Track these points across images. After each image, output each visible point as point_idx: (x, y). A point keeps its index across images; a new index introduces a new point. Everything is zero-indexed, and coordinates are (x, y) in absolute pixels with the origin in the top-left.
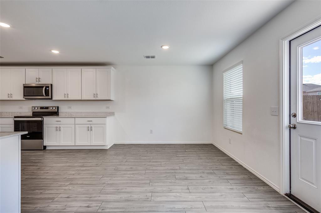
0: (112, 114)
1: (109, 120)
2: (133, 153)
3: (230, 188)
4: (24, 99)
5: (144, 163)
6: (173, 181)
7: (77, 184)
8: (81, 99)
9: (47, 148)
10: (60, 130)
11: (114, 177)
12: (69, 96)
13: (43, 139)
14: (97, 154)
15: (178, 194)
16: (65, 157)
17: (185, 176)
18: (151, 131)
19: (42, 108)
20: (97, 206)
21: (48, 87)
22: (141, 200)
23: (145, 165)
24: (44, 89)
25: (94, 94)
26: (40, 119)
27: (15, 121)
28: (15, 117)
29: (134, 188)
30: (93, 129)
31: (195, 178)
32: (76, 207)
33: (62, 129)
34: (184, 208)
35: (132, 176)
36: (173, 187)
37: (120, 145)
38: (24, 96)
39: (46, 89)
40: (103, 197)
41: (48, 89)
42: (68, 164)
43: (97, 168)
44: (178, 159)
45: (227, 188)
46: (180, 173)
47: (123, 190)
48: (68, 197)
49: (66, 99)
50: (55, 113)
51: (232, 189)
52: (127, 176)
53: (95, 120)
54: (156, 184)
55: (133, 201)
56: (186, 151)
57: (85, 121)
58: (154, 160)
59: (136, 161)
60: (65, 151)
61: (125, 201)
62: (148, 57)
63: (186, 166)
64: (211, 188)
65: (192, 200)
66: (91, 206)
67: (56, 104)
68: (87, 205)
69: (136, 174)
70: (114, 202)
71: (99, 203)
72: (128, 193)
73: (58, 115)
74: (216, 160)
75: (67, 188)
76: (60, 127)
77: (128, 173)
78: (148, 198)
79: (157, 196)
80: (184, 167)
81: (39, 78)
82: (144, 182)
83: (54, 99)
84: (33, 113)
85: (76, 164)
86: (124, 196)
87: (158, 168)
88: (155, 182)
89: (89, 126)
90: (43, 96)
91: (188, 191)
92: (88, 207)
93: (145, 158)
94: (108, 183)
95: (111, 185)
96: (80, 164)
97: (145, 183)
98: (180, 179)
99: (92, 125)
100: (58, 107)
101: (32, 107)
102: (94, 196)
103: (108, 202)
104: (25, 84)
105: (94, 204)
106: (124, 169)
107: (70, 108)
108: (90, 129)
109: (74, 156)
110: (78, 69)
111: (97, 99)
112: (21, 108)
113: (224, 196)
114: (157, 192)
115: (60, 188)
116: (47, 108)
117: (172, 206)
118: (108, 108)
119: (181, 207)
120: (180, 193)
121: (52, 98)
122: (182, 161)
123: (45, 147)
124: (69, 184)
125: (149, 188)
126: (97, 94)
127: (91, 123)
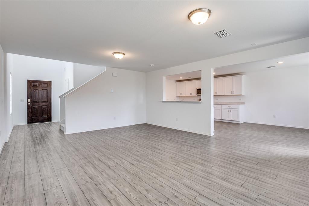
0: (243, 103)
1: (241, 107)
8: (223, 95)
30: (231, 111)
38: (197, 94)
49: (216, 95)
57: (226, 106)
62: (269, 67)
89: (229, 109)
104: (198, 88)
107: (217, 99)
108: (229, 111)
110: (222, 78)
111: (233, 94)
112: (194, 99)
118: (240, 100)
126: (233, 92)
127: (230, 108)
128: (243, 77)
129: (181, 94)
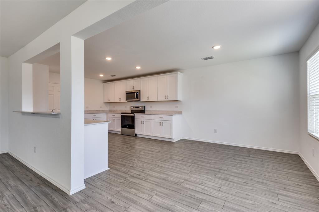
0: (180, 112)
1: (176, 119)
2: (192, 148)
3: (273, 203)
4: (126, 101)
5: (195, 158)
6: (211, 177)
7: (141, 161)
8: (157, 100)
9: (138, 136)
10: (143, 124)
11: (166, 163)
12: (150, 99)
13: (134, 129)
14: (165, 144)
15: (206, 188)
16: (144, 143)
17: (226, 177)
18: (216, 131)
19: (136, 107)
20: (144, 176)
21: (138, 92)
22: (173, 182)
23: (196, 159)
24: (136, 94)
25: (166, 96)
26: (132, 115)
27: (122, 116)
28: (122, 113)
29: (173, 173)
30: (163, 124)
31: (236, 182)
32: (133, 173)
33: (144, 123)
34: (203, 199)
35: (179, 165)
36: (207, 182)
37: (186, 141)
38: (126, 99)
39: (137, 94)
40: (150, 173)
41: (138, 94)
42: (143, 148)
43: (159, 154)
44: (233, 162)
45: (269, 202)
46: (224, 173)
47: (166, 173)
48: (132, 167)
49: (148, 100)
50: (143, 111)
51: (275, 204)
52: (175, 164)
53: (165, 117)
54: (194, 176)
55: (167, 181)
56: (251, 156)
57: (158, 117)
58: (207, 158)
59: (190, 155)
60: (145, 139)
61: (162, 179)
62: (206, 59)
63: (236, 169)
64: (247, 195)
65: (215, 196)
66: (141, 175)
67: (143, 105)
68: (139, 174)
69: (183, 164)
70: (155, 177)
71: (146, 175)
72: (168, 175)
73: (144, 112)
74: (285, 172)
75: (134, 161)
76: (143, 121)
77: (177, 162)
78: (179, 183)
79: (187, 184)
80: (233, 170)
81: (134, 87)
82: (184, 171)
83: (141, 101)
84: (132, 110)
85: (147, 149)
86: (163, 176)
87: (206, 165)
88: (193, 174)
89: (161, 121)
90: (135, 99)
91: (219, 189)
92: (139, 175)
93: (200, 154)
94: (159, 165)
95: (160, 167)
96: (150, 149)
97: (185, 173)
98: (220, 178)
99: (163, 121)
100: (144, 107)
101: (131, 106)
102: (145, 170)
103: (151, 176)
104: (127, 91)
105: (143, 175)
106: (176, 159)
108: (161, 124)
109: (149, 143)
111: (168, 100)
113: (256, 206)
114: (190, 181)
115: (132, 161)
116: (138, 107)
117: (193, 194)
118: (177, 107)
119: (200, 198)
120: (209, 188)
121: (140, 101)
122: (236, 164)
123: (136, 135)
124: (137, 160)
125: (185, 177)
126: (167, 96)
127: (162, 119)
128: (179, 75)
129: (109, 99)
